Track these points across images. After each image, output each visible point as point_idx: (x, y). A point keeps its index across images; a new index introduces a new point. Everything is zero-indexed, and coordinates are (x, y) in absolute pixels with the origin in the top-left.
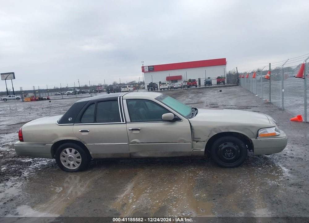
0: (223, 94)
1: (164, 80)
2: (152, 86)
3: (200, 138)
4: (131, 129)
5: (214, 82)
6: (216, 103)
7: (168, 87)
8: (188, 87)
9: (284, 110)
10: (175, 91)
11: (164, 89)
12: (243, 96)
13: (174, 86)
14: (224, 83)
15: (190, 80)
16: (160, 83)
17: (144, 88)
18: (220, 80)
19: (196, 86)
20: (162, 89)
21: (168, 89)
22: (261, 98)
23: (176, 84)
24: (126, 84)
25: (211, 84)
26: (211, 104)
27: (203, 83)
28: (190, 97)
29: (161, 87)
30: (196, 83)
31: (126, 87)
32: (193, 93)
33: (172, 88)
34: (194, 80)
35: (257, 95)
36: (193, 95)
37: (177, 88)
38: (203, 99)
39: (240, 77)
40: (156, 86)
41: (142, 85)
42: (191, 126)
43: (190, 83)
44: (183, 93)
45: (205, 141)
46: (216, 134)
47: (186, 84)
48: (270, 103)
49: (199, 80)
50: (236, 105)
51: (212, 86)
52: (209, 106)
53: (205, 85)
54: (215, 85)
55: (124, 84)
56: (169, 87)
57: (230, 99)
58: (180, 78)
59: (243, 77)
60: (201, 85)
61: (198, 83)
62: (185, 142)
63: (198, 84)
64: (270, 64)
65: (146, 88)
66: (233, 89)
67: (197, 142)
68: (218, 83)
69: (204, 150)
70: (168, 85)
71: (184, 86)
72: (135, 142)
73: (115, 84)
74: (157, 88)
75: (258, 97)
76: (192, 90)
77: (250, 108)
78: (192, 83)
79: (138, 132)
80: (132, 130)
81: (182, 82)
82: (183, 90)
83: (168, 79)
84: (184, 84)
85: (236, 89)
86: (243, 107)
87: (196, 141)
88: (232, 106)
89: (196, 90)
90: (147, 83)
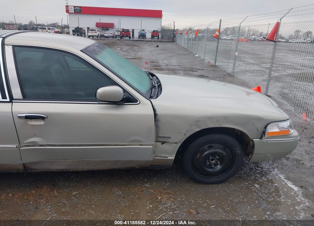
0: (161, 50)
1: (93, 26)
2: (78, 32)
3: (170, 138)
4: (24, 115)
5: (149, 36)
6: (156, 61)
7: (97, 35)
8: (121, 38)
9: (233, 76)
10: (107, 41)
11: (93, 36)
12: (183, 54)
13: (105, 35)
14: (158, 38)
15: (123, 30)
16: (88, 28)
17: (68, 33)
18: (155, 34)
19: (130, 38)
20: (91, 36)
21: (98, 37)
22: (202, 59)
23: (107, 32)
24: (46, 25)
25: (146, 38)
26: (151, 61)
27: (136, 35)
28: (125, 49)
29: (89, 34)
30: (130, 34)
31: (45, 29)
32: (127, 45)
33: (102, 36)
34: (128, 31)
35: (197, 55)
36: (128, 48)
37: (108, 37)
38: (139, 54)
39: (177, 33)
40: (83, 32)
41: (67, 29)
42: (155, 115)
43: (123, 33)
44: (116, 44)
45: (177, 143)
46: (199, 130)
47: (119, 34)
48: (215, 66)
49: (133, 31)
50: (179, 66)
51: (147, 39)
52: (150, 64)
53: (139, 37)
54: (149, 38)
55: (44, 25)
56: (99, 35)
57: (170, 57)
58: (111, 26)
59: (181, 34)
60: (135, 37)
61: (131, 33)
62: (141, 145)
63: (131, 36)
64: (221, 20)
65: (71, 32)
66: (169, 45)
67: (163, 143)
68: (153, 37)
69: (173, 158)
70: (98, 33)
71: (116, 36)
72: (34, 144)
73: (31, 23)
74: (85, 34)
75: (198, 57)
76: (126, 42)
77: (196, 71)
78: (125, 34)
79: (41, 123)
80: (27, 118)
81: (114, 30)
82: (116, 41)
83: (98, 25)
84: (117, 34)
85: (173, 46)
86: (187, 69)
87: (160, 142)
88: (175, 66)
89: (130, 42)
90: (73, 27)
